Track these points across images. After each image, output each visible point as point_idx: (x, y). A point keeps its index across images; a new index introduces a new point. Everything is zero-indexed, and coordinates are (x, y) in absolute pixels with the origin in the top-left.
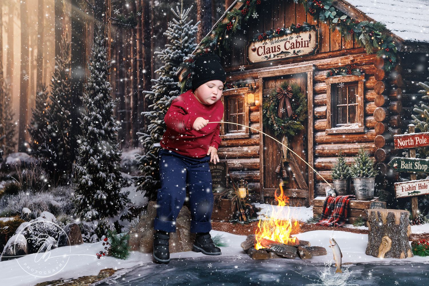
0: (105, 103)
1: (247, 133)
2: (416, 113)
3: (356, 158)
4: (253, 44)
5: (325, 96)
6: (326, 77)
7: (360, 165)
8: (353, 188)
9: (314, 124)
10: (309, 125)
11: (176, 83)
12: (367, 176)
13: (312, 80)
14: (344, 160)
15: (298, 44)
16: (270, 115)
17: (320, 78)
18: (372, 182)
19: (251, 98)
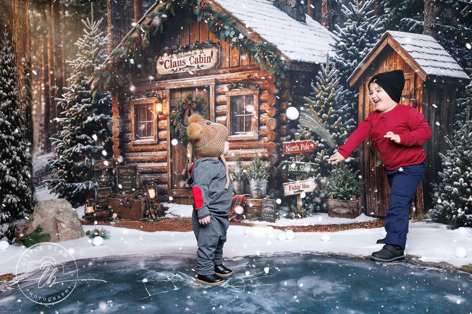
0: (14, 110)
1: (155, 139)
3: (251, 162)
4: (160, 58)
5: (225, 107)
6: (226, 90)
7: (255, 168)
8: (249, 188)
11: (88, 92)
12: (261, 177)
13: (214, 92)
14: (242, 164)
15: (201, 59)
16: (177, 124)
17: (220, 90)
18: (265, 183)
19: (159, 107)
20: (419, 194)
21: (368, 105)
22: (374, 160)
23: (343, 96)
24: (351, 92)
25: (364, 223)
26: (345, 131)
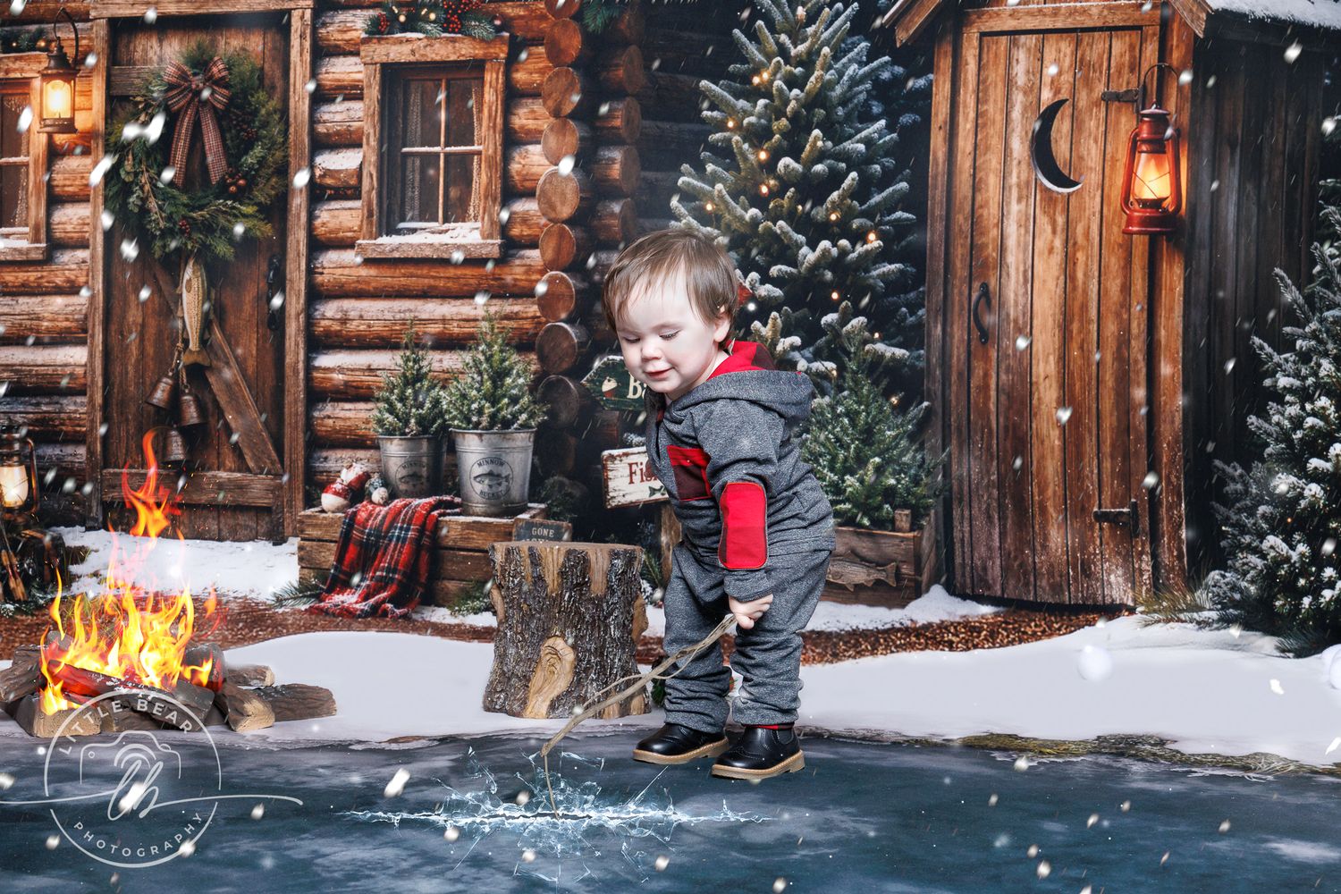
1: (37, 240)
2: (688, 196)
3: (468, 357)
5: (357, 108)
6: (364, 35)
7: (482, 383)
8: (455, 468)
9: (311, 217)
10: (292, 219)
12: (506, 424)
13: (307, 44)
14: (424, 363)
16: (136, 174)
17: (339, 36)
18: (525, 449)
19: (56, 98)
20: (1170, 508)
21: (970, 126)
22: (987, 359)
23: (868, 86)
24: (899, 70)
25: (943, 627)
26: (872, 236)
